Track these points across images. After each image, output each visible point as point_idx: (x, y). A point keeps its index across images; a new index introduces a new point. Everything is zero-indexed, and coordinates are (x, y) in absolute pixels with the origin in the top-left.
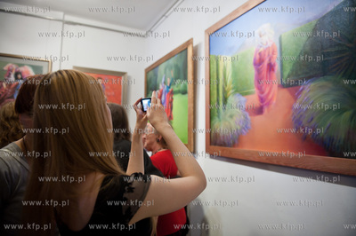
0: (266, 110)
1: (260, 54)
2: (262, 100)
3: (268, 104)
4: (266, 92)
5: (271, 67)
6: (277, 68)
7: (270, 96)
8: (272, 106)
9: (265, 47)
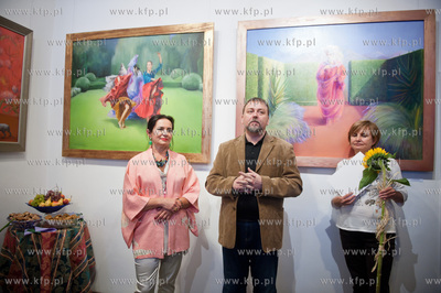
0: (330, 122)
1: (326, 71)
2: (325, 112)
3: (333, 117)
4: (331, 106)
5: (338, 85)
6: (345, 87)
7: (336, 110)
8: (337, 119)
9: (332, 66)
